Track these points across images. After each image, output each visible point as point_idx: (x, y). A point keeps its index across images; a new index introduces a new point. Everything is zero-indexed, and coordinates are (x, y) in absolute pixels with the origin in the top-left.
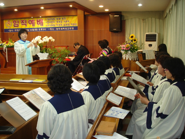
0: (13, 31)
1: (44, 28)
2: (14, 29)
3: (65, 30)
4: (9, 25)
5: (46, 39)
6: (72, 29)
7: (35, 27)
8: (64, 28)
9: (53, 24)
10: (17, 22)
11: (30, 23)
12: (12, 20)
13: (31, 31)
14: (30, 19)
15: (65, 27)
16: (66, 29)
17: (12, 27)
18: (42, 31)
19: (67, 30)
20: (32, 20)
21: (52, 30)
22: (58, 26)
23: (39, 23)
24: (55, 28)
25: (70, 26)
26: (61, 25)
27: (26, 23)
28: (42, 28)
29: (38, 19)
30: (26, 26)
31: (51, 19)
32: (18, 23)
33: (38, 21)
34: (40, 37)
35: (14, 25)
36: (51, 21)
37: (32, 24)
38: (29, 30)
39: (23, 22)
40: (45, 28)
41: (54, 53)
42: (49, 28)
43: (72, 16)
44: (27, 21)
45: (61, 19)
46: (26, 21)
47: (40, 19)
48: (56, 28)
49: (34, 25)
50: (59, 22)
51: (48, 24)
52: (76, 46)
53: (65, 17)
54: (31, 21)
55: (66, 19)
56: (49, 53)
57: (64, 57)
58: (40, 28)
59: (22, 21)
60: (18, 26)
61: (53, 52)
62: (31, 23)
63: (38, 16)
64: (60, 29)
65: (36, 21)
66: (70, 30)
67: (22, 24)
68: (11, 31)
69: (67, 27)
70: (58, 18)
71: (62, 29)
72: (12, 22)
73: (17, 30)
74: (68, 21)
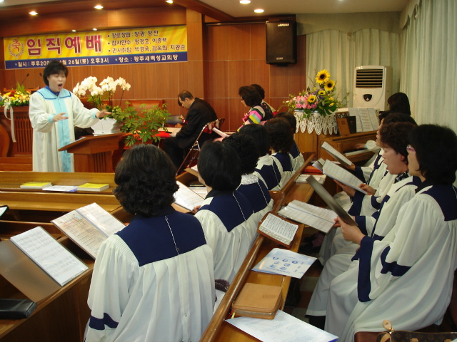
0: (28, 67)
1: (104, 57)
2: (29, 61)
3: (156, 60)
4: (16, 52)
5: (110, 84)
6: (173, 60)
7: (81, 55)
8: (153, 58)
9: (127, 46)
10: (37, 43)
11: (69, 45)
12: (24, 38)
13: (72, 65)
14: (69, 36)
15: (156, 55)
17: (25, 56)
18: (100, 63)
19: (161, 61)
20: (73, 38)
21: (124, 63)
22: (140, 52)
23: (90, 45)
24: (131, 57)
25: (168, 51)
26: (147, 49)
27: (59, 45)
28: (100, 57)
29: (90, 35)
30: (59, 52)
31: (121, 35)
32: (39, 46)
33: (90, 39)
34: (95, 79)
35: (29, 50)
36: (121, 38)
37: (73, 48)
38: (67, 62)
39: (50, 43)
40: (106, 57)
41: (130, 117)
42: (117, 57)
43: (173, 27)
44: (61, 41)
45: (147, 35)
46: (58, 39)
47: (94, 35)
48: (133, 56)
49: (78, 50)
50: (140, 43)
51: (115, 47)
52: (183, 100)
53: (156, 29)
54: (72, 41)
55: (159, 34)
56: (118, 119)
57: (153, 129)
58: (95, 58)
59: (50, 40)
60: (39, 53)
61: (128, 116)
62: (72, 44)
63: (89, 27)
64: (145, 58)
65: (84, 40)
66: (170, 61)
67: (49, 49)
68: (24, 67)
69: (160, 54)
70: (137, 31)
71: (148, 59)
72: (23, 42)
73: (38, 63)
74: (165, 40)
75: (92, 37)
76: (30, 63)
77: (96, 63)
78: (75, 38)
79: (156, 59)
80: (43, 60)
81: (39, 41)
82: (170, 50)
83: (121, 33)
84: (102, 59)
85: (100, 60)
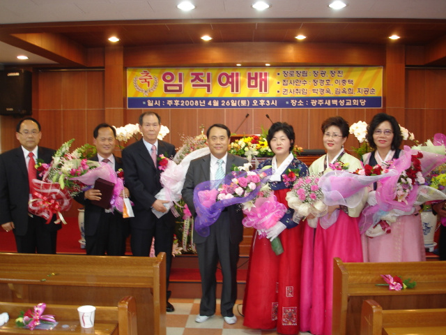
0: (161, 106)
1: (271, 99)
2: (164, 100)
3: (339, 106)
4: (145, 87)
6: (360, 106)
7: (240, 95)
8: (335, 102)
9: (302, 87)
10: (177, 77)
11: (224, 80)
12: (158, 70)
13: (226, 106)
14: (224, 71)
15: (338, 99)
16: (342, 102)
17: (159, 93)
18: (265, 106)
19: (345, 106)
20: (230, 74)
21: (297, 106)
22: (318, 95)
23: (253, 83)
24: (307, 101)
25: (354, 95)
26: (328, 92)
27: (209, 81)
28: (266, 99)
29: (253, 72)
30: (209, 91)
31: (295, 74)
32: (180, 81)
33: (253, 76)
35: (166, 86)
36: (295, 78)
37: (229, 86)
38: (220, 103)
39: (197, 78)
40: (274, 99)
42: (289, 99)
43: (362, 68)
44: (212, 77)
45: (328, 75)
46: (209, 75)
47: (258, 71)
48: (310, 99)
49: (236, 88)
50: (319, 83)
51: (286, 87)
53: (341, 69)
54: (228, 77)
55: (344, 74)
58: (258, 99)
59: (197, 75)
60: (180, 90)
62: (228, 82)
64: (324, 102)
65: (244, 76)
66: (355, 106)
67: (194, 85)
68: (155, 106)
69: (345, 98)
70: (317, 70)
71: (328, 103)
72: (157, 75)
73: (177, 102)
74: (350, 82)
75: (256, 74)
76: (166, 102)
77: (260, 106)
78: (233, 74)
79: (339, 104)
80: (185, 99)
81: (180, 75)
82: (357, 94)
83: (295, 71)
84: (268, 101)
85: (266, 102)
